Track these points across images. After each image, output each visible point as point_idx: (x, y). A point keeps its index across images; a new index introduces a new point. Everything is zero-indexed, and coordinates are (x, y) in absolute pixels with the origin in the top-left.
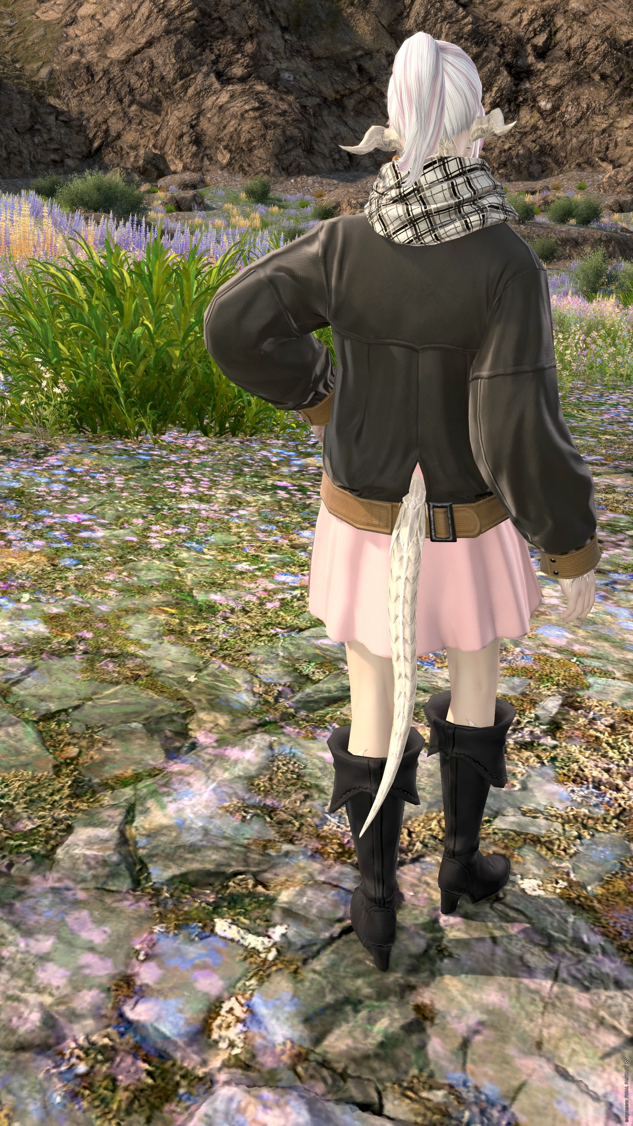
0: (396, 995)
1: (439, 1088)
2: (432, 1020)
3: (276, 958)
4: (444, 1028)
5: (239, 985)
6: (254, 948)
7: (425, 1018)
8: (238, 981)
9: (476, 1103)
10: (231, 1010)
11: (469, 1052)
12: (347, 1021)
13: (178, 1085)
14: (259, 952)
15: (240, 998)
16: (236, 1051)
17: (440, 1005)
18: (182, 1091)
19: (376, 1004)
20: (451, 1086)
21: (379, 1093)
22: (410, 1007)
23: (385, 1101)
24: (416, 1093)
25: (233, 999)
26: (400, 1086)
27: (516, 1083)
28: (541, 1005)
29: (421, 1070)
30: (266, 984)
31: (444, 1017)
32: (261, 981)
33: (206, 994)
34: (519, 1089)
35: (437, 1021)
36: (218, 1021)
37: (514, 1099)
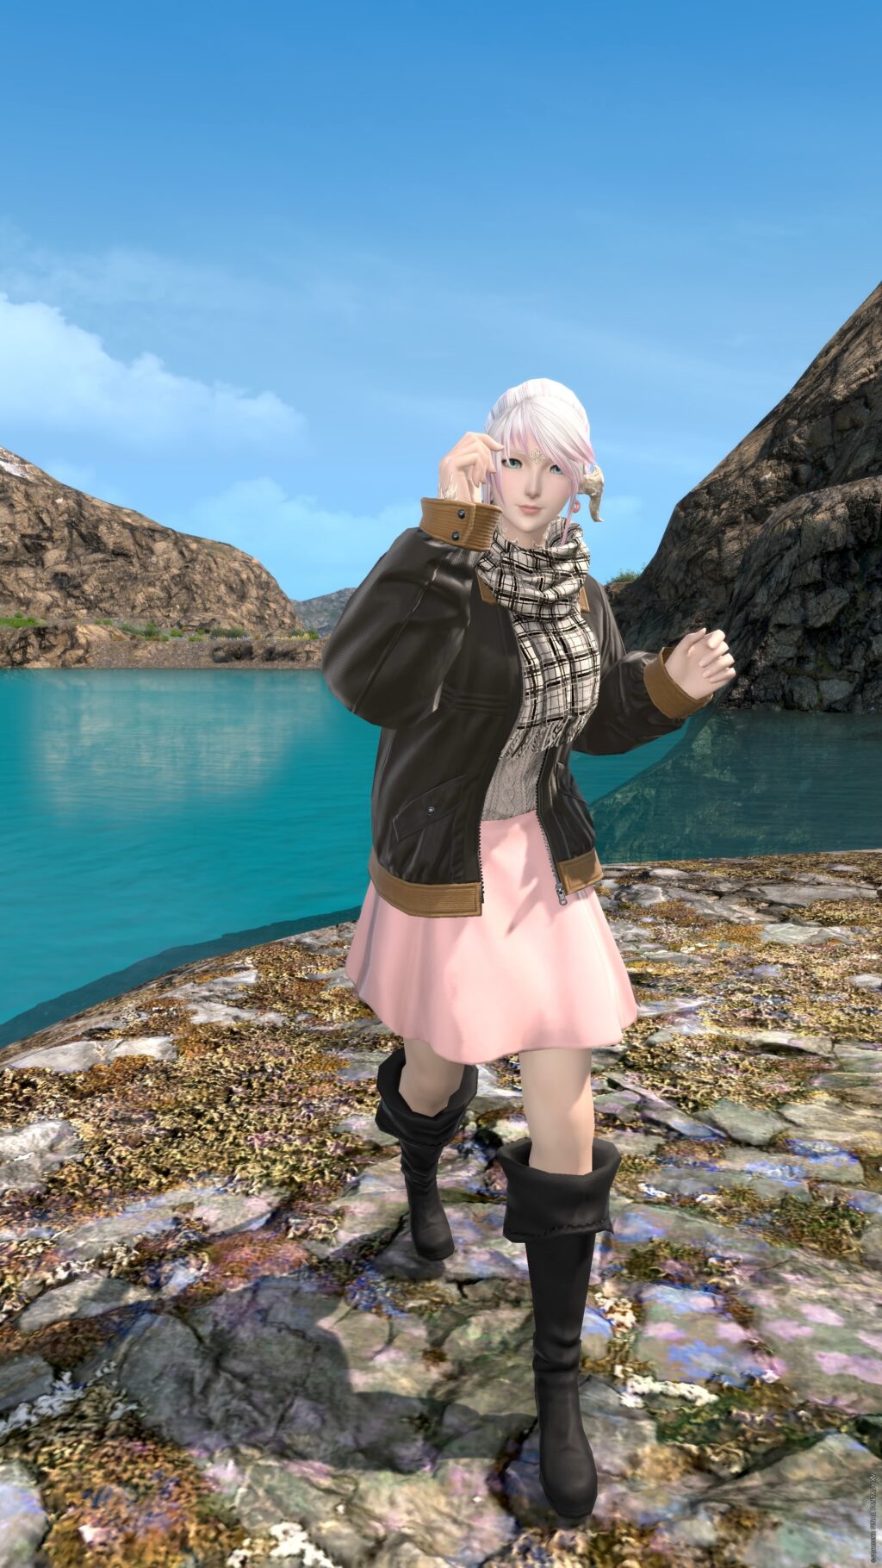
0: (468, 1364)
1: (411, 1310)
2: (426, 1353)
3: (613, 1370)
4: (413, 1349)
5: (633, 1338)
6: (645, 1376)
7: (433, 1352)
8: (636, 1341)
9: (381, 1303)
10: (624, 1314)
11: (386, 1339)
12: (509, 1332)
13: (631, 1273)
14: (635, 1372)
15: (625, 1331)
16: (598, 1295)
17: (419, 1367)
18: (625, 1272)
19: (486, 1353)
20: (402, 1311)
21: (465, 1296)
22: (449, 1357)
23: (458, 1292)
24: (433, 1302)
25: (629, 1325)
26: (447, 1304)
27: (345, 1322)
28: (309, 1384)
29: (431, 1316)
30: (606, 1342)
31: (413, 1358)
32: (612, 1343)
33: (657, 1321)
34: (341, 1319)
35: (420, 1354)
36: (629, 1305)
37: (347, 1314)
